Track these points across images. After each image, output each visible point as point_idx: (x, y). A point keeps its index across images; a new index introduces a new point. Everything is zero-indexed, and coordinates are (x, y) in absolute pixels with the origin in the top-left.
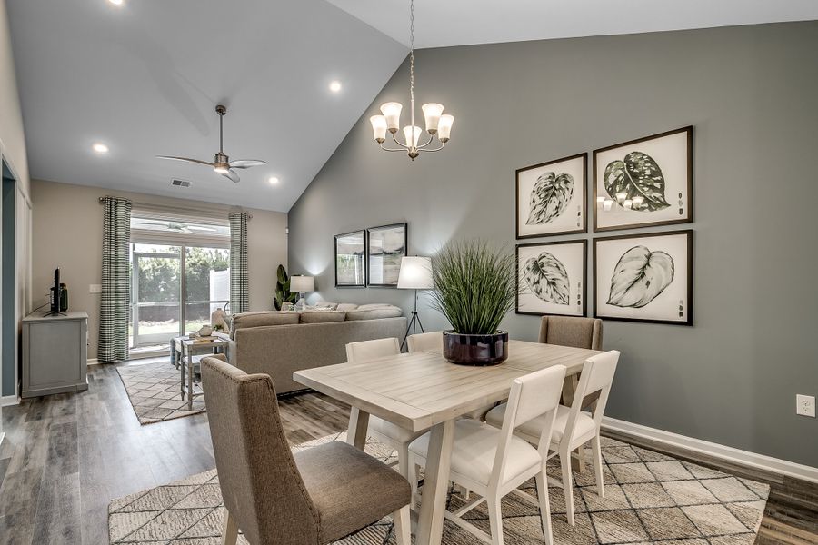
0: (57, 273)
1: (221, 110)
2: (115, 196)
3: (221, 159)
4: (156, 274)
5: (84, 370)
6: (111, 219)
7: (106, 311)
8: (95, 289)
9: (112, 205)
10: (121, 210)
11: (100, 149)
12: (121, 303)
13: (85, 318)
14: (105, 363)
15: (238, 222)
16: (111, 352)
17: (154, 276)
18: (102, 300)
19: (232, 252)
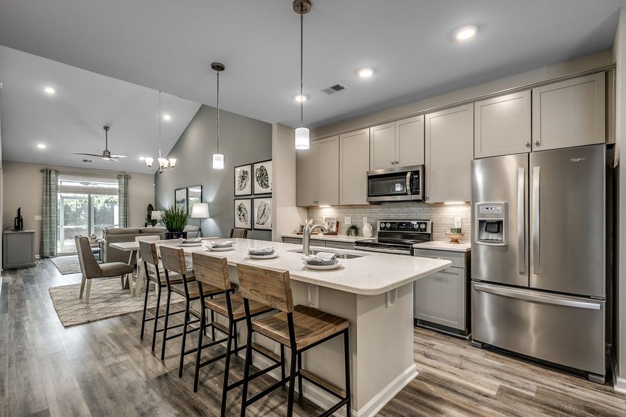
0: (19, 210)
1: (106, 128)
2: (49, 168)
3: (107, 154)
4: (78, 207)
5: (33, 259)
6: (47, 181)
7: (44, 230)
8: (38, 218)
9: (48, 172)
10: (53, 176)
11: (41, 146)
12: (53, 226)
13: (34, 232)
14: (43, 257)
15: (123, 180)
16: (47, 252)
17: (77, 209)
18: (42, 224)
19: (120, 197)
